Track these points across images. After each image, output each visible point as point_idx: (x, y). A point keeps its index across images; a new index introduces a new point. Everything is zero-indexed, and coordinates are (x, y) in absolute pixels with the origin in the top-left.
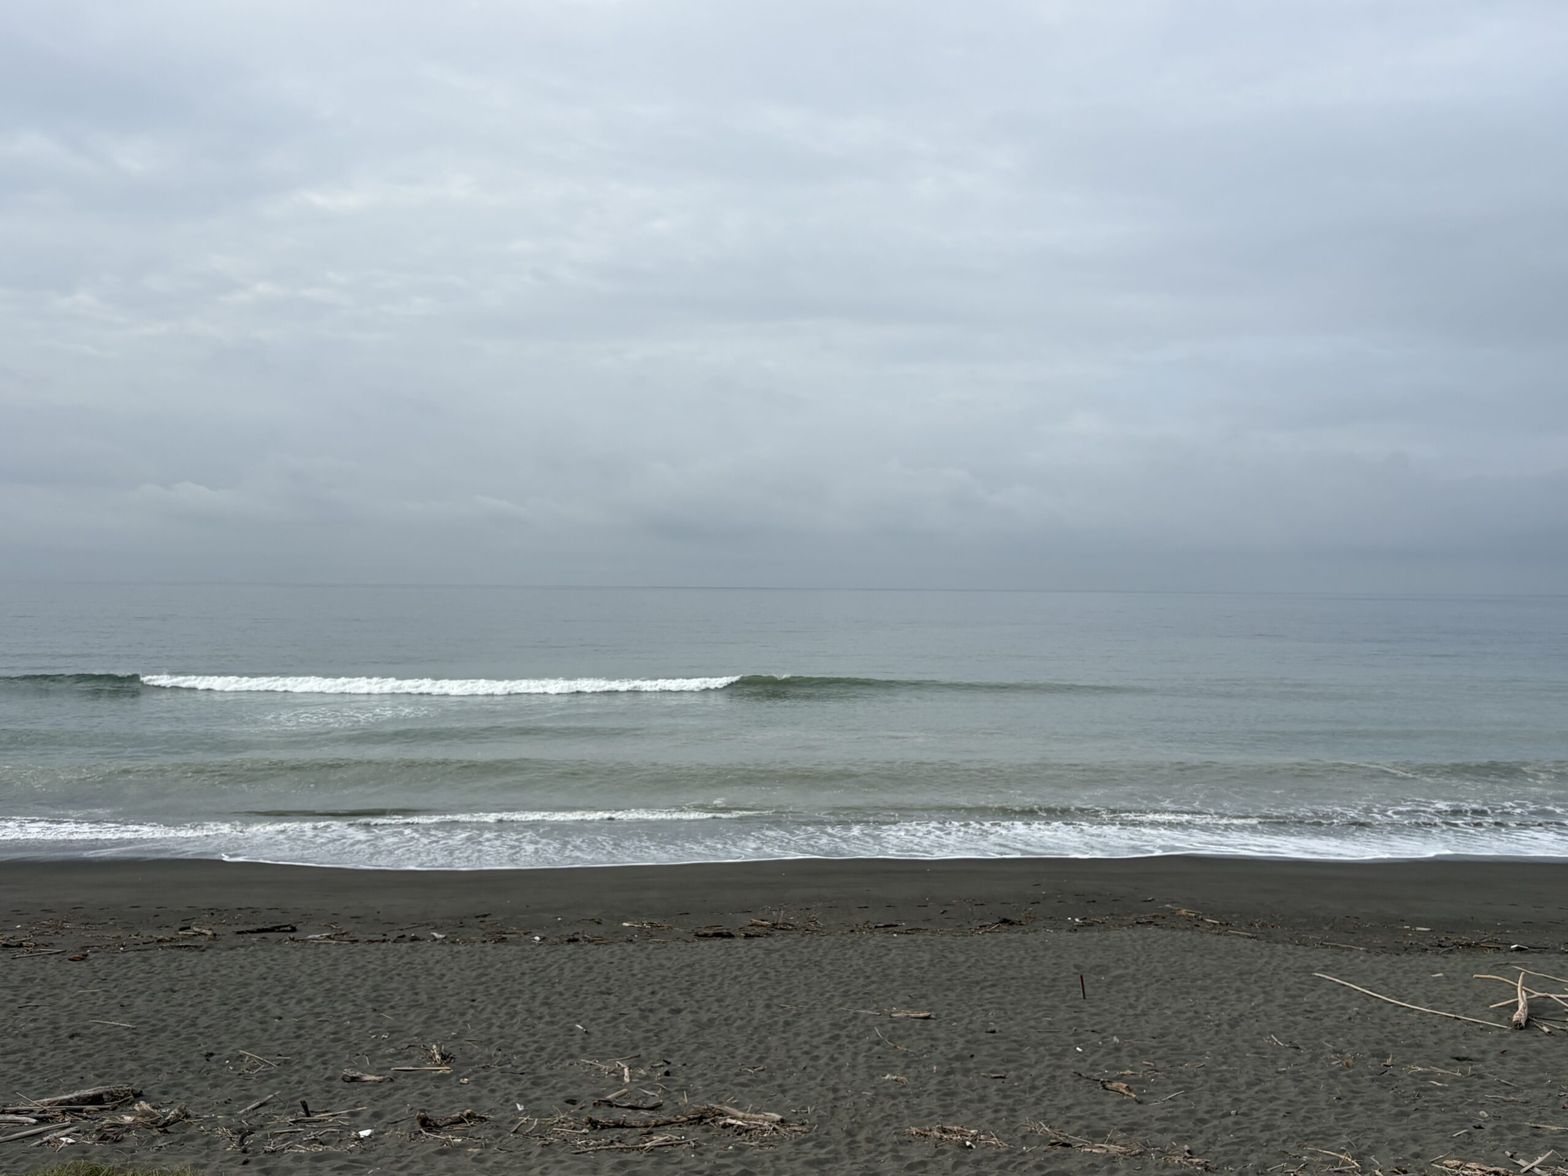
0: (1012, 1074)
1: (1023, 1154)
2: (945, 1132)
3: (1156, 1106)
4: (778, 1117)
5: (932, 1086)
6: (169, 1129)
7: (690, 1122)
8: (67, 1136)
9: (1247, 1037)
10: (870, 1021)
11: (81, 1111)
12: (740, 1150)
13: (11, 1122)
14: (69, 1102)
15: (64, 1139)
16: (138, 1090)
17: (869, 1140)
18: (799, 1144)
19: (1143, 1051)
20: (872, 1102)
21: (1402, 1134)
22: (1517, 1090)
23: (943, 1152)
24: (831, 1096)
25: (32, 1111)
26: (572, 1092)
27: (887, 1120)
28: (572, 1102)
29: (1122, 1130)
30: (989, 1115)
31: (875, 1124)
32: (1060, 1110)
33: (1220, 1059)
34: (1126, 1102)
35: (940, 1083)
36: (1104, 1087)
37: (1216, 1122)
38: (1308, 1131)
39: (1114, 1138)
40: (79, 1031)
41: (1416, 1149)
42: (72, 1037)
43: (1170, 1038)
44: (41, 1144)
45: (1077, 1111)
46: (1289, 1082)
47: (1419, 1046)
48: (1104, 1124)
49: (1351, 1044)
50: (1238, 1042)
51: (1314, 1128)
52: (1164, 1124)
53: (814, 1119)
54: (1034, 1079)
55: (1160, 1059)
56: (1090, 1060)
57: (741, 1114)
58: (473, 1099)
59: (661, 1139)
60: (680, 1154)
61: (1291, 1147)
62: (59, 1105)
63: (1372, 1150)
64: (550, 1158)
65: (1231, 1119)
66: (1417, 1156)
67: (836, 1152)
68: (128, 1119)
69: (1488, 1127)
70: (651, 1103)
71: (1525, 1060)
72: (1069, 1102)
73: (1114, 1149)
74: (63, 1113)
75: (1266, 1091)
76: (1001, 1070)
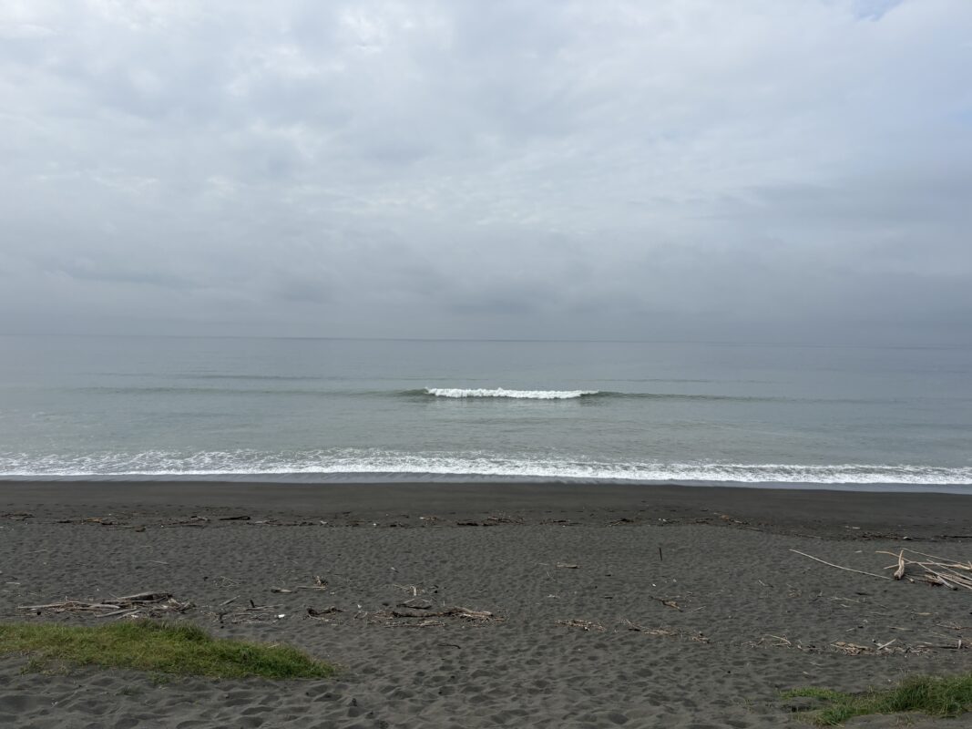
0: (616, 596)
1: (614, 634)
2: (575, 623)
3: (690, 614)
4: (490, 613)
5: (573, 601)
6: (185, 612)
7: (445, 615)
8: (135, 615)
9: (746, 581)
10: (545, 569)
11: (142, 603)
12: (469, 628)
13: (106, 608)
14: (136, 599)
15: (133, 616)
16: (170, 594)
17: (535, 626)
18: (498, 626)
19: (688, 587)
20: (540, 608)
21: (819, 629)
22: (888, 610)
23: (572, 632)
24: (519, 604)
25: (117, 603)
26: (386, 600)
27: (546, 617)
28: (386, 605)
29: (669, 624)
30: (601, 615)
31: (540, 618)
32: (638, 614)
33: (729, 591)
34: (674, 611)
35: (578, 600)
36: (664, 604)
37: (719, 621)
38: (768, 626)
39: (664, 628)
40: (141, 566)
41: (824, 636)
42: (137, 568)
43: (703, 581)
44: (122, 619)
45: (647, 615)
46: (764, 603)
47: (839, 587)
48: (660, 621)
49: (802, 585)
50: (741, 583)
51: (772, 626)
52: (692, 622)
53: (509, 615)
54: (627, 599)
55: (697, 590)
56: (659, 590)
57: (471, 612)
58: (336, 602)
59: (429, 622)
60: (437, 629)
61: (757, 635)
62: (131, 600)
63: (800, 636)
64: (372, 629)
65: (728, 620)
66: (824, 640)
67: (517, 630)
68: (165, 607)
69: (866, 628)
70: (426, 605)
71: (896, 595)
72: (643, 610)
73: (661, 632)
74: (133, 604)
75: (750, 607)
76: (611, 594)
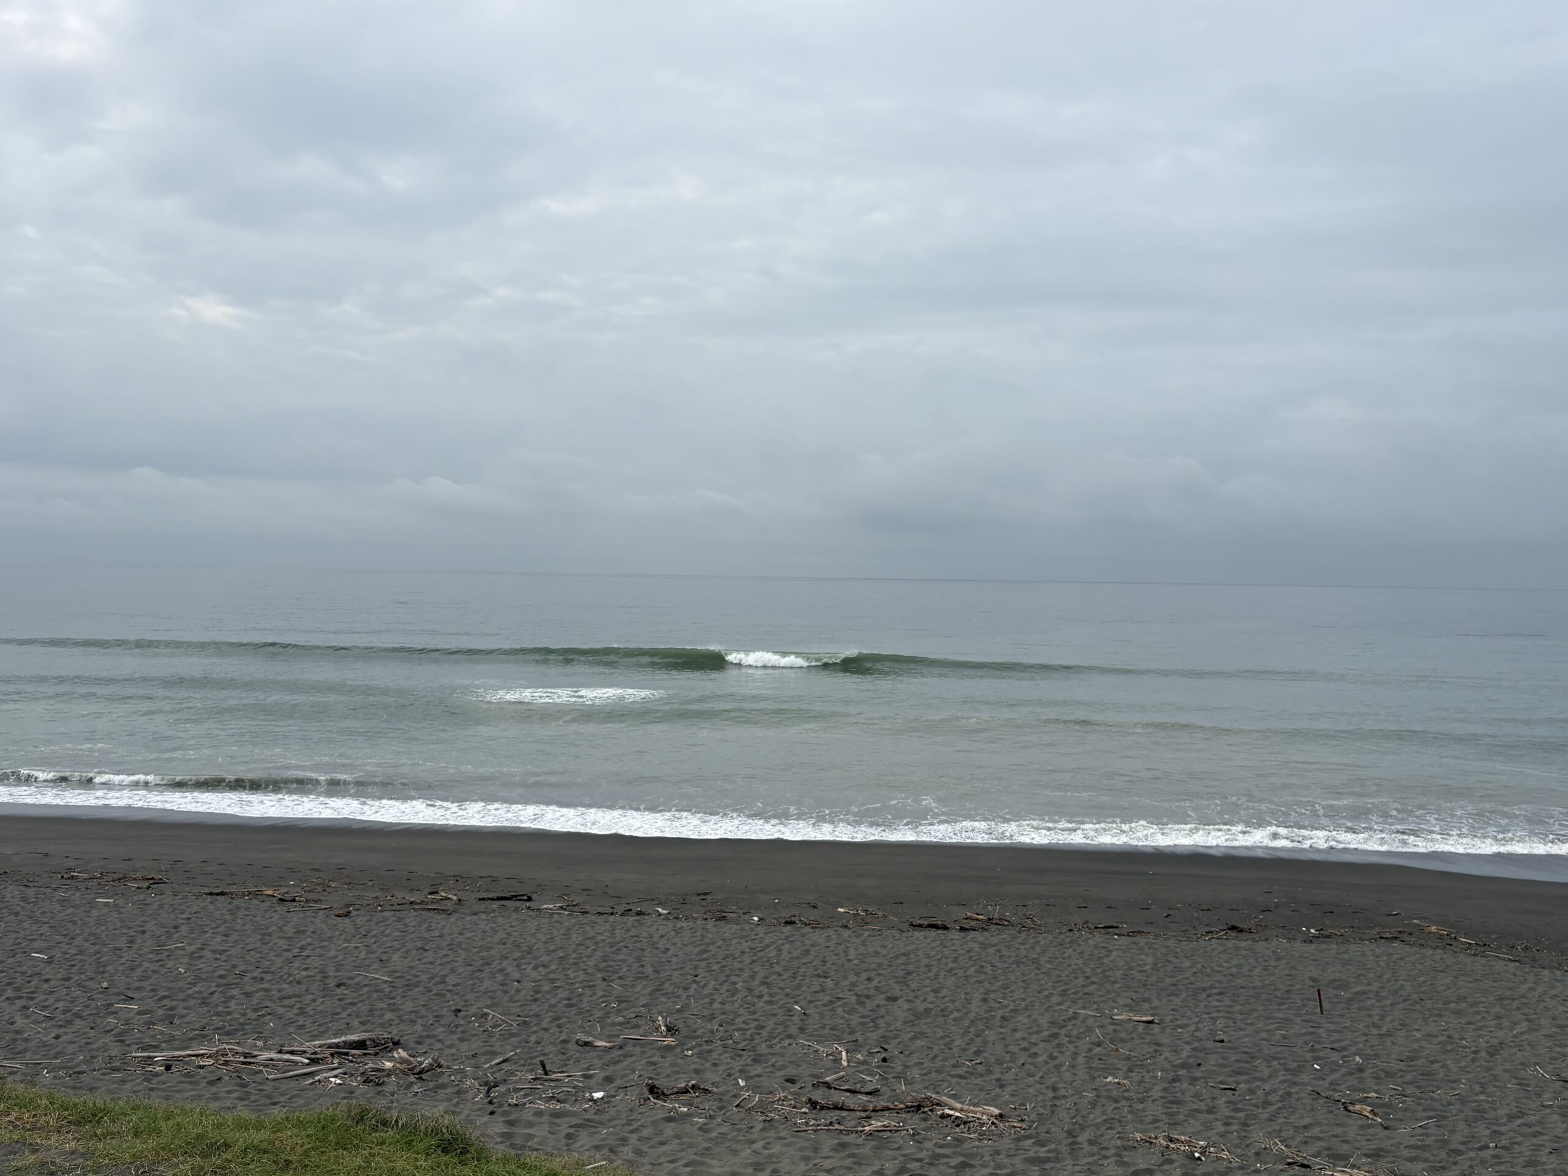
0: (1243, 1086)
2: (1171, 1141)
3: (1404, 1132)
4: (996, 1111)
5: (1156, 1093)
6: (424, 1076)
7: (908, 1109)
8: (336, 1076)
9: (1508, 1066)
10: (1090, 1022)
11: (347, 1054)
12: (959, 1141)
13: (287, 1061)
14: (337, 1046)
15: (333, 1080)
16: (397, 1038)
17: (1091, 1142)
18: (1018, 1140)
19: (1389, 1074)
20: (1093, 1104)
23: (1171, 1162)
24: (1051, 1094)
25: (305, 1052)
26: (792, 1071)
27: (1109, 1124)
28: (791, 1081)
29: (1366, 1155)
30: (1219, 1127)
31: (1097, 1126)
32: (1297, 1129)
33: (1477, 1088)
34: (1370, 1126)
35: (1165, 1089)
36: (1346, 1109)
37: (1472, 1154)
39: (1358, 1162)
40: (345, 981)
42: (339, 986)
43: (1419, 1062)
44: (312, 1083)
45: (1315, 1131)
46: (1556, 1117)
48: (1346, 1147)
50: (1498, 1071)
52: (1413, 1153)
53: (1034, 1116)
54: (1267, 1094)
55: (1409, 1083)
56: (1330, 1079)
57: (959, 1106)
58: (697, 1072)
59: (880, 1124)
60: (899, 1140)
62: (328, 1047)
64: (771, 1134)
65: (1490, 1152)
67: (1057, 1151)
68: (388, 1065)
70: (869, 1088)
72: (1307, 1121)
74: (332, 1055)
75: (1530, 1126)
76: (1231, 1082)
